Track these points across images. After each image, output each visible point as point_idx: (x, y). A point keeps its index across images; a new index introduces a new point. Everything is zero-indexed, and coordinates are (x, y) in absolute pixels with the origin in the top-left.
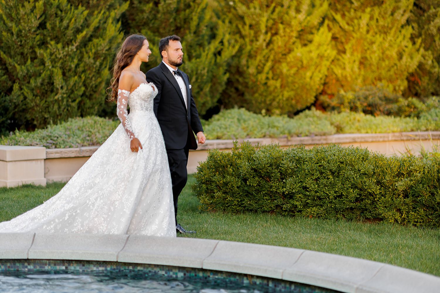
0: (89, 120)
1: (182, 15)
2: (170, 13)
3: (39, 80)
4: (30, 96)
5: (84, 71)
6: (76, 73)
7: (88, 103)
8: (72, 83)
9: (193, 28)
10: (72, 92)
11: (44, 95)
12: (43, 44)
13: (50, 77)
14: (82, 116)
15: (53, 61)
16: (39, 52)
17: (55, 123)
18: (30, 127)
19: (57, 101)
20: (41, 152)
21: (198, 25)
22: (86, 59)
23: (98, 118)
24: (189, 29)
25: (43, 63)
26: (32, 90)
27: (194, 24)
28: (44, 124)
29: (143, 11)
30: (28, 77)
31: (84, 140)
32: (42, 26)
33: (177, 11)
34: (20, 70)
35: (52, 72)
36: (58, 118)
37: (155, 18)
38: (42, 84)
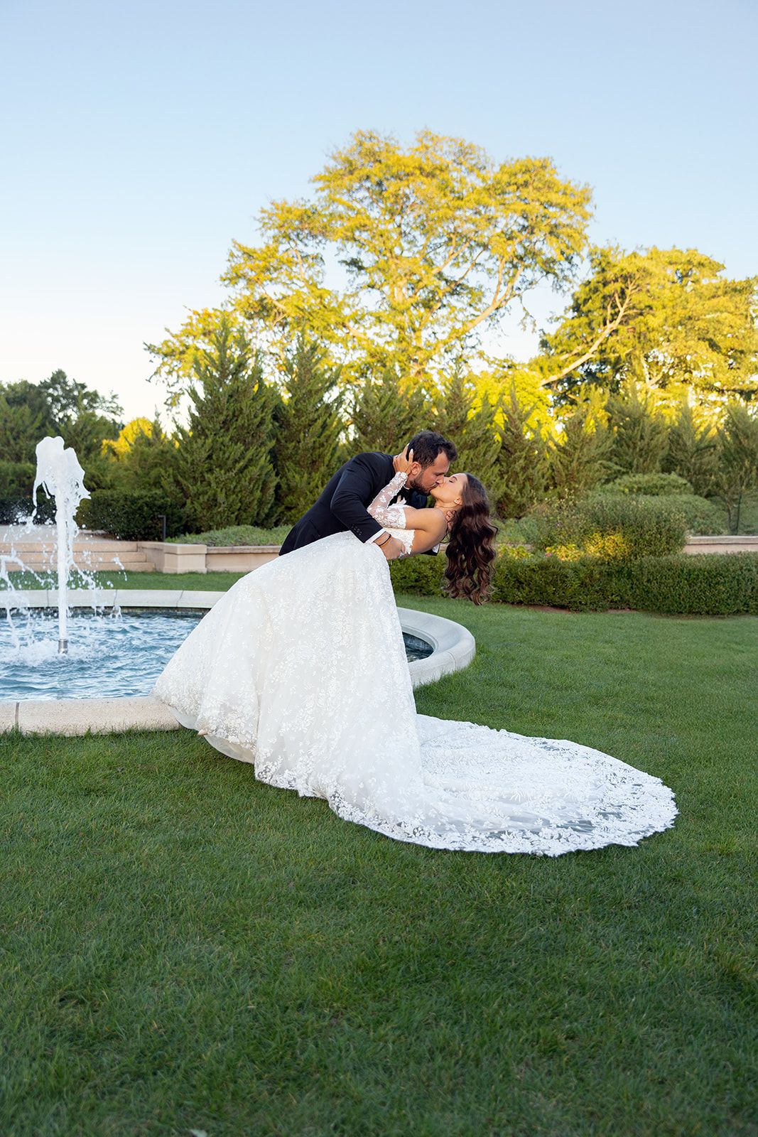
0: (242, 528)
1: (317, 452)
2: (308, 450)
3: (206, 497)
4: (199, 509)
5: (240, 491)
6: (234, 492)
7: (244, 515)
8: (231, 500)
9: (326, 462)
10: (231, 507)
11: (210, 508)
12: (210, 470)
13: (215, 495)
14: (238, 525)
15: (217, 483)
16: (207, 476)
17: (217, 529)
18: (198, 531)
19: (219, 512)
20: (203, 549)
21: (329, 461)
22: (243, 482)
23: (251, 527)
24: (323, 462)
25: (209, 484)
26: (201, 504)
27: (327, 459)
28: (210, 528)
29: (288, 448)
30: (198, 495)
31: (236, 541)
32: (210, 457)
33: (314, 448)
34: (193, 490)
35: (216, 491)
36: (220, 526)
37: (297, 454)
38: (208, 500)
